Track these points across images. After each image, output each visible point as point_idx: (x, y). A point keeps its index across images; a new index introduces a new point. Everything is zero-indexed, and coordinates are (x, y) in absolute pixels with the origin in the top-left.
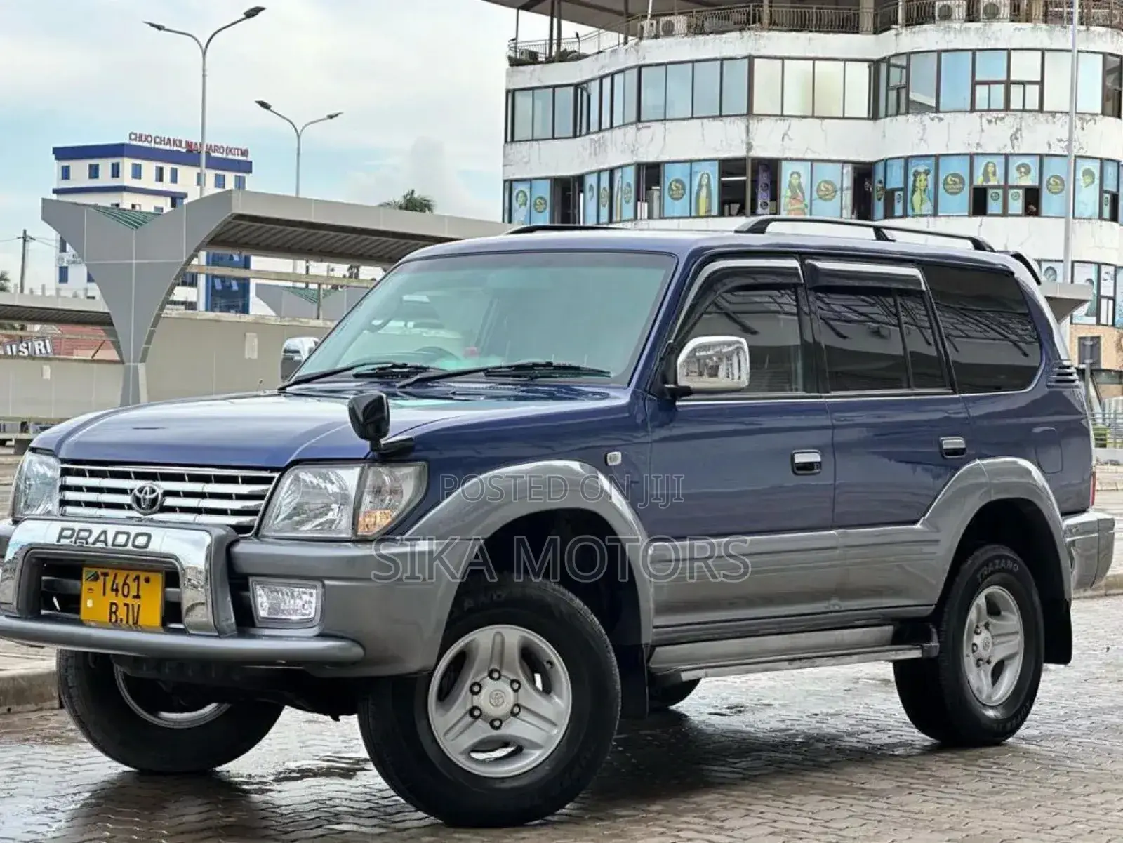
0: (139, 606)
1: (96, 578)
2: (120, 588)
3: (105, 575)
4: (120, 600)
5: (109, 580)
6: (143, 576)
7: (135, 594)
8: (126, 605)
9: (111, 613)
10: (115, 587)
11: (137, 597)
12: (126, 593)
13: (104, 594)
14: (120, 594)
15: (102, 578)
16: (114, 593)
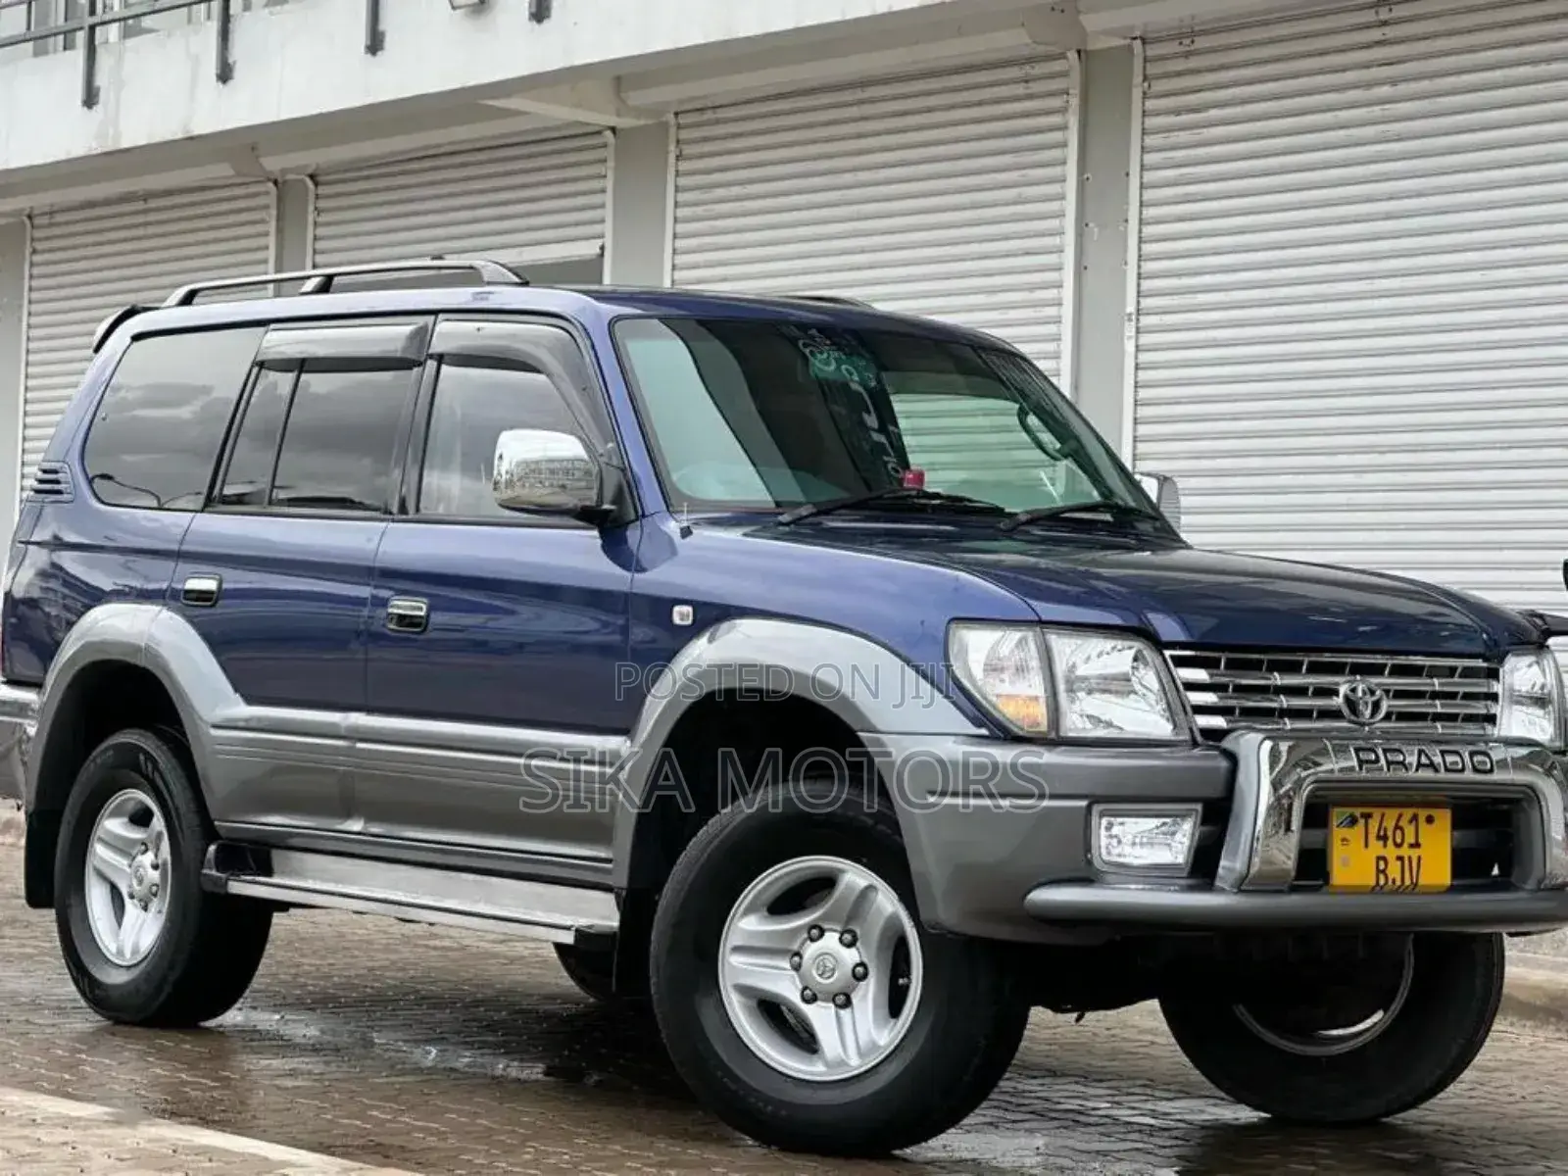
0: (1419, 859)
1: (1353, 821)
2: (1390, 834)
3: (1367, 816)
4: (1391, 852)
5: (1374, 825)
6: (1423, 814)
7: (1413, 841)
8: (1400, 858)
9: (1379, 872)
10: (1382, 833)
11: (1416, 845)
12: (1399, 840)
13: (1366, 846)
14: (1390, 842)
15: (1362, 822)
16: (1381, 843)
